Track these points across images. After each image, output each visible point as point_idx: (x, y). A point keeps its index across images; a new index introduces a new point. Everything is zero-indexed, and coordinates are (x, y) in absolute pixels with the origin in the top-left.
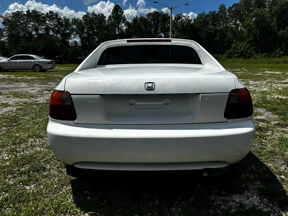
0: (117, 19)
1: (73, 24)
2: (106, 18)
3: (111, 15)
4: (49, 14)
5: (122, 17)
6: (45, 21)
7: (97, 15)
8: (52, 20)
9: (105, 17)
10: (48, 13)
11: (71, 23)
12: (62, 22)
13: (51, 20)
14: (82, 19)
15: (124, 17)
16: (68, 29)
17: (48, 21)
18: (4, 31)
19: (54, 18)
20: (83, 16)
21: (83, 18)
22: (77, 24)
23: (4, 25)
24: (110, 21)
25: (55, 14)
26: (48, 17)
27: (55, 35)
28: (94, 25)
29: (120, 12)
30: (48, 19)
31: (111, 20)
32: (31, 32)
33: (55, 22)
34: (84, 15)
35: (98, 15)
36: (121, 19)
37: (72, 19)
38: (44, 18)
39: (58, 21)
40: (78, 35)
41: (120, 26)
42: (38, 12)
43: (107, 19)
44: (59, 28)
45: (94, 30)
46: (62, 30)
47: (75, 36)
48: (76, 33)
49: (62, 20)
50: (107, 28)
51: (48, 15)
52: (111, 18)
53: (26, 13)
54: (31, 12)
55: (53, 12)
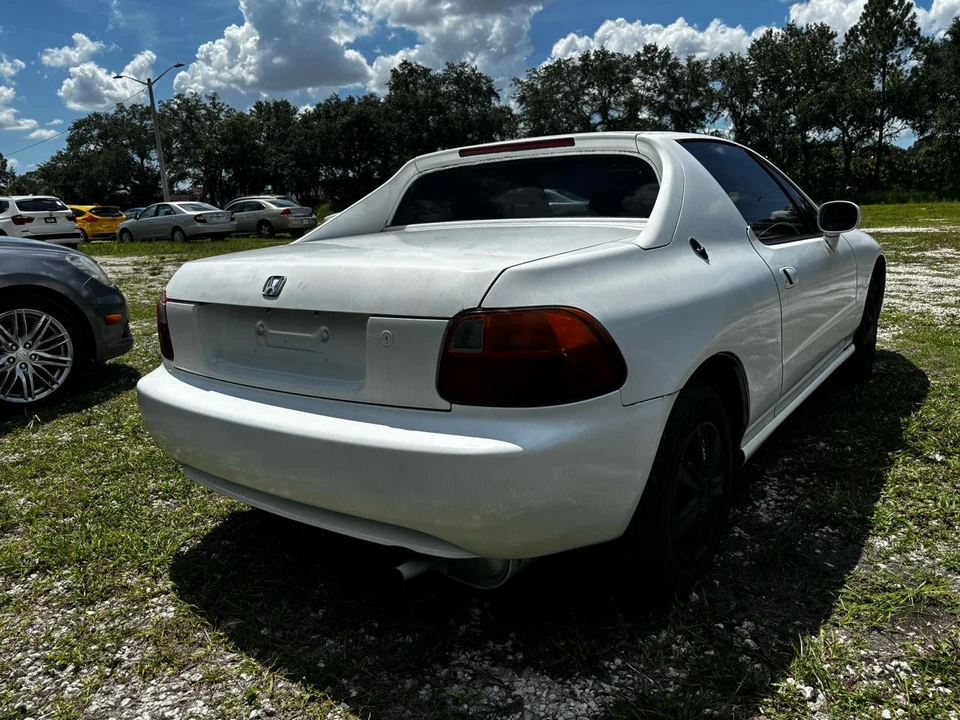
0: (879, 37)
1: (716, 76)
2: (835, 40)
3: (856, 27)
4: (642, 55)
5: (903, 27)
6: (630, 80)
7: (804, 31)
8: (651, 74)
9: (833, 35)
10: (639, 53)
11: (708, 73)
12: (682, 74)
13: (646, 73)
14: (745, 56)
15: (913, 24)
16: (698, 95)
17: (640, 77)
18: (521, 121)
19: (656, 67)
20: (753, 46)
21: (751, 50)
22: (727, 77)
23: (521, 104)
24: (853, 47)
25: (661, 53)
26: (640, 66)
27: (656, 119)
28: (790, 71)
29: (895, 8)
30: (638, 72)
31: (856, 40)
32: (589, 118)
33: (657, 77)
34: (755, 41)
35: (808, 32)
36: (896, 34)
37: (714, 61)
38: (627, 70)
39: (670, 76)
40: (726, 113)
41: (890, 62)
42: (613, 55)
43: (840, 40)
44: (670, 96)
45: (789, 88)
46: (679, 102)
47: (715, 115)
48: (720, 105)
49: (682, 67)
50: (835, 75)
51: (639, 60)
52: (857, 37)
53: (578, 63)
54: (593, 58)
55: (656, 49)
